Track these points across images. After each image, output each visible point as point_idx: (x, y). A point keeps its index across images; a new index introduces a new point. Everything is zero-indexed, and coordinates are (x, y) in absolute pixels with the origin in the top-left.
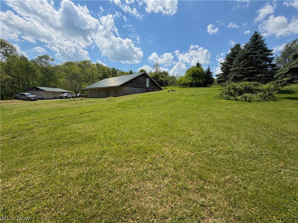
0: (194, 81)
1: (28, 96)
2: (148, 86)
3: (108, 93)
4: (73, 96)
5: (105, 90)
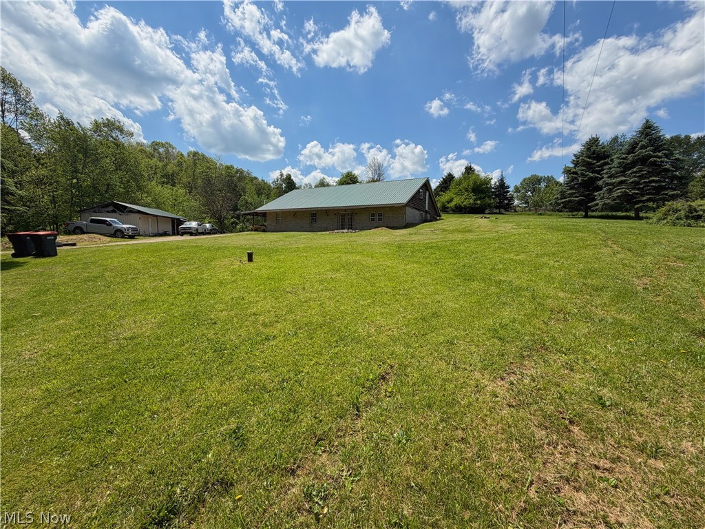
0: (479, 202)
2: (427, 209)
3: (346, 220)
4: (205, 230)
5: (335, 214)
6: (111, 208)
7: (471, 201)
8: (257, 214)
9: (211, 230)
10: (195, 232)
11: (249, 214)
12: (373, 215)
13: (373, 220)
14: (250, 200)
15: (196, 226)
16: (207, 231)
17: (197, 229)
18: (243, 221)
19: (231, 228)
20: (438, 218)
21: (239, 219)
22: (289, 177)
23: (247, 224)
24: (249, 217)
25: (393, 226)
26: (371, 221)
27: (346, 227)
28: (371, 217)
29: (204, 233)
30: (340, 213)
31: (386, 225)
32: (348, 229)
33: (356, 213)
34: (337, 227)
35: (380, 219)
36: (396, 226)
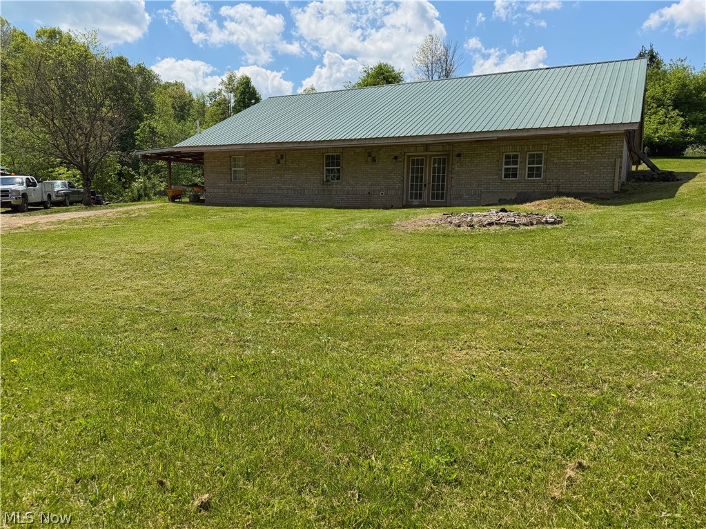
3: (428, 176)
4: (49, 196)
5: (396, 158)
7: (676, 129)
8: (178, 156)
9: (66, 195)
10: (20, 202)
11: (159, 156)
12: (513, 160)
13: (511, 173)
14: (160, 127)
15: (22, 188)
16: (54, 198)
17: (24, 195)
18: (146, 173)
19: (119, 187)
21: (135, 167)
22: (246, 83)
23: (156, 180)
24: (161, 163)
25: (577, 191)
26: (505, 177)
27: (425, 194)
28: (504, 167)
29: (49, 203)
30: (409, 157)
31: (556, 190)
32: (433, 198)
33: (459, 155)
34: (400, 192)
35: (534, 172)
36: (588, 191)
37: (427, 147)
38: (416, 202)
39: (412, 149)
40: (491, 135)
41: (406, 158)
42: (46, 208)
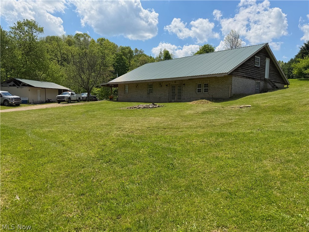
1: (6, 96)
2: (267, 76)
3: (176, 91)
4: (79, 98)
5: (167, 85)
6: (12, 83)
10: (68, 100)
11: (108, 85)
12: (200, 86)
13: (199, 91)
15: (69, 96)
17: (69, 98)
20: (286, 86)
25: (218, 97)
26: (198, 92)
27: (176, 98)
28: (197, 88)
29: (79, 100)
30: (171, 85)
31: (212, 97)
32: (178, 99)
33: (184, 84)
34: (168, 97)
35: (206, 90)
36: (221, 97)
37: (175, 81)
38: (173, 101)
39: (171, 82)
40: (186, 78)
41: (170, 85)
42: (78, 102)
